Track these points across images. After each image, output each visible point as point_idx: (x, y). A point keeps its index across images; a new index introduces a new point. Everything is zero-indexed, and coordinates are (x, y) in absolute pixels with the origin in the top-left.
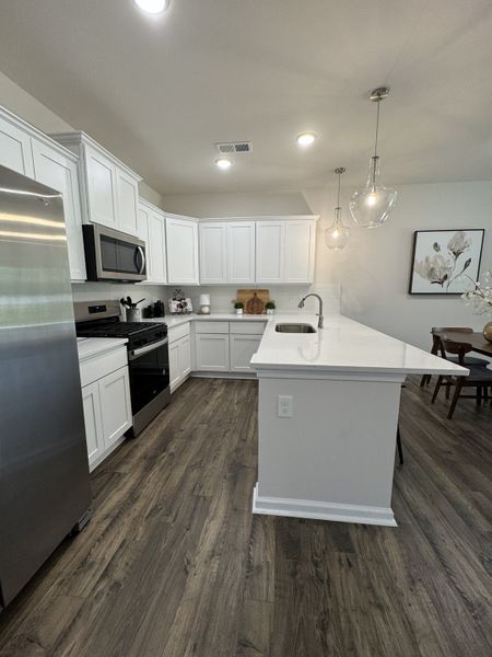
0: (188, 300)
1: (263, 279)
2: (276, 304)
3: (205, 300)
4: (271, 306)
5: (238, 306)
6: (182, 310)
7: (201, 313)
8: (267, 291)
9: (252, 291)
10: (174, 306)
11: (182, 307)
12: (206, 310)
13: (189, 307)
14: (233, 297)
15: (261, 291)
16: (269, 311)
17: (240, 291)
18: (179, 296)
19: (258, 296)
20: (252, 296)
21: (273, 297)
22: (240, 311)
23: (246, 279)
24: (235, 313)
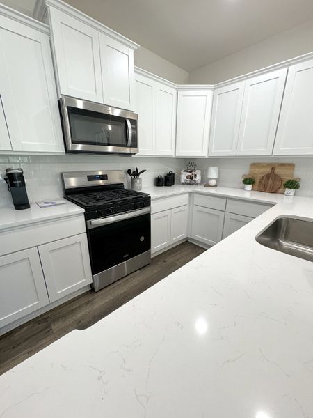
0: (198, 172)
1: (285, 149)
2: (301, 184)
3: (213, 173)
4: (293, 184)
5: (247, 181)
6: (191, 181)
7: (208, 185)
8: (291, 166)
9: (270, 165)
10: (184, 176)
11: (191, 178)
12: (213, 182)
13: (198, 178)
14: (245, 171)
15: (282, 165)
16: (288, 191)
17: (254, 165)
18: (191, 168)
19: (277, 171)
20: (268, 170)
21: (298, 173)
22: (249, 187)
23: (260, 150)
24: (243, 189)
